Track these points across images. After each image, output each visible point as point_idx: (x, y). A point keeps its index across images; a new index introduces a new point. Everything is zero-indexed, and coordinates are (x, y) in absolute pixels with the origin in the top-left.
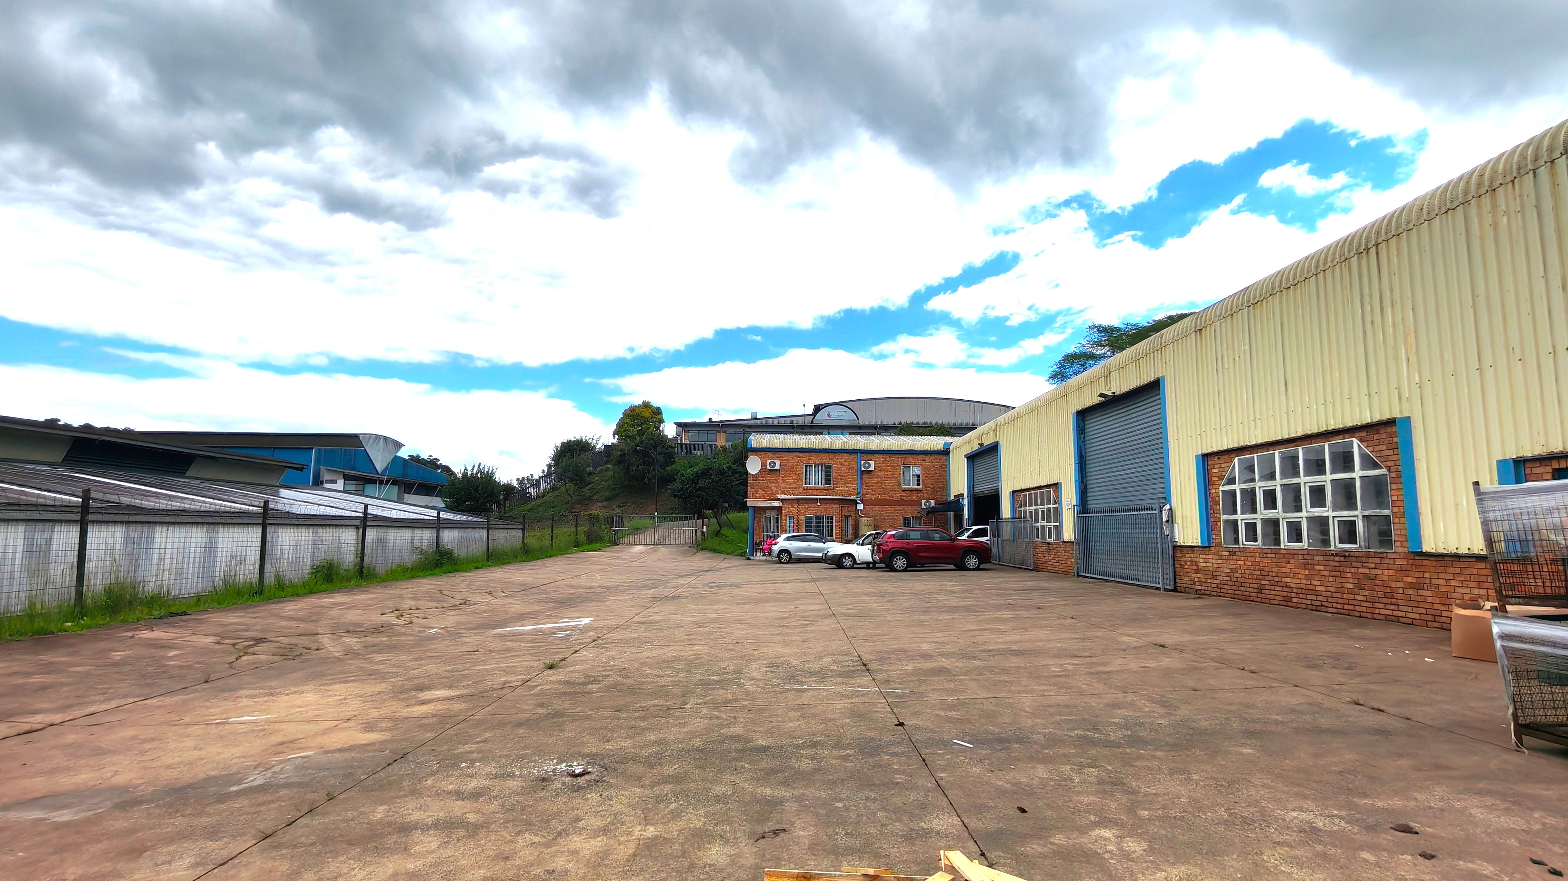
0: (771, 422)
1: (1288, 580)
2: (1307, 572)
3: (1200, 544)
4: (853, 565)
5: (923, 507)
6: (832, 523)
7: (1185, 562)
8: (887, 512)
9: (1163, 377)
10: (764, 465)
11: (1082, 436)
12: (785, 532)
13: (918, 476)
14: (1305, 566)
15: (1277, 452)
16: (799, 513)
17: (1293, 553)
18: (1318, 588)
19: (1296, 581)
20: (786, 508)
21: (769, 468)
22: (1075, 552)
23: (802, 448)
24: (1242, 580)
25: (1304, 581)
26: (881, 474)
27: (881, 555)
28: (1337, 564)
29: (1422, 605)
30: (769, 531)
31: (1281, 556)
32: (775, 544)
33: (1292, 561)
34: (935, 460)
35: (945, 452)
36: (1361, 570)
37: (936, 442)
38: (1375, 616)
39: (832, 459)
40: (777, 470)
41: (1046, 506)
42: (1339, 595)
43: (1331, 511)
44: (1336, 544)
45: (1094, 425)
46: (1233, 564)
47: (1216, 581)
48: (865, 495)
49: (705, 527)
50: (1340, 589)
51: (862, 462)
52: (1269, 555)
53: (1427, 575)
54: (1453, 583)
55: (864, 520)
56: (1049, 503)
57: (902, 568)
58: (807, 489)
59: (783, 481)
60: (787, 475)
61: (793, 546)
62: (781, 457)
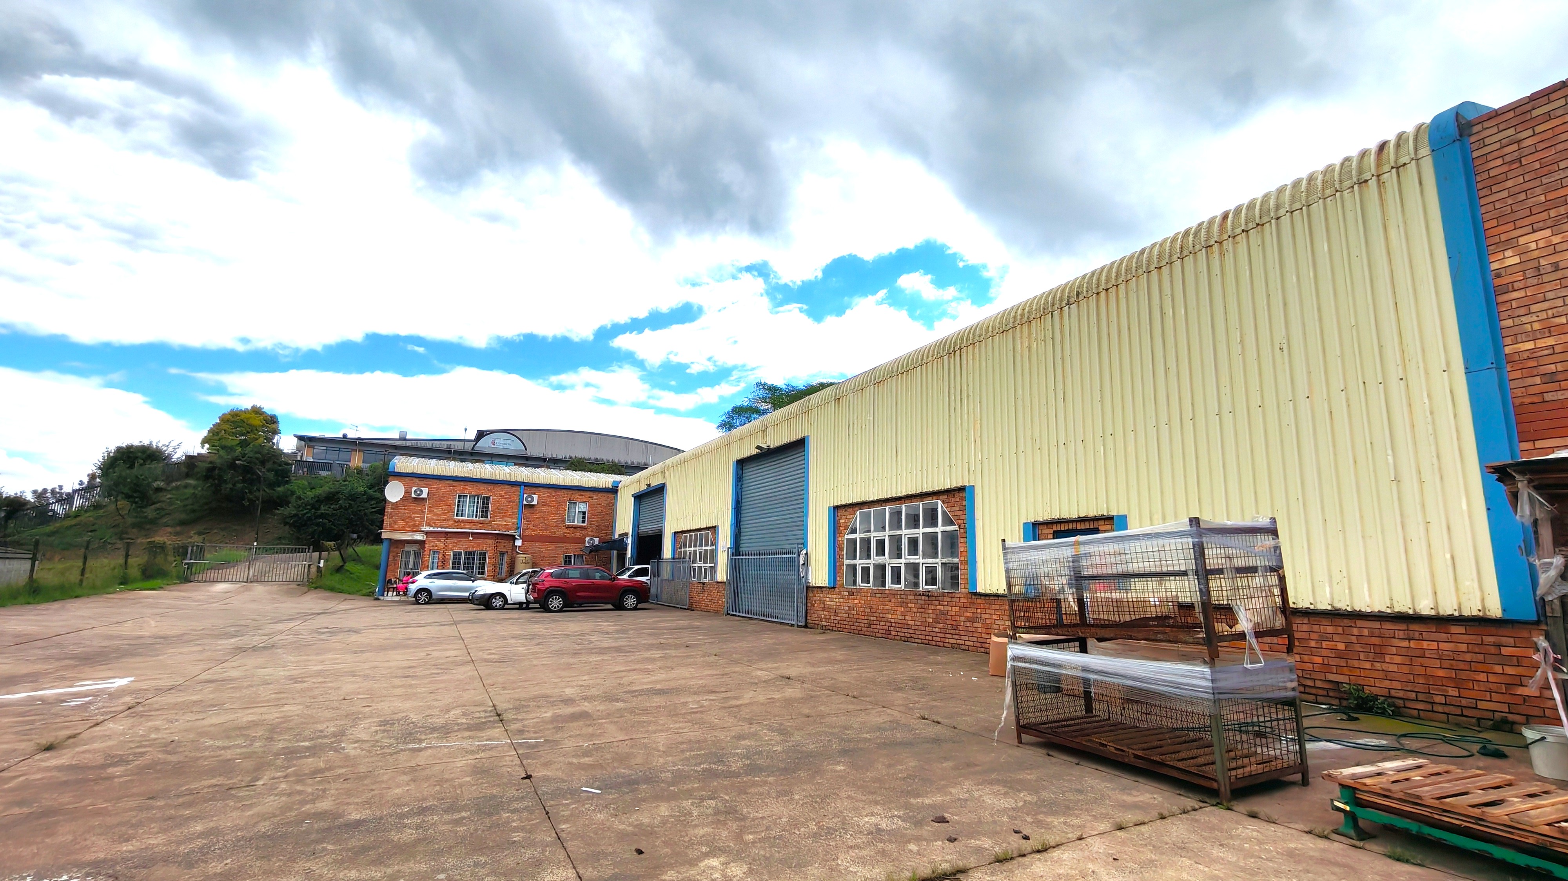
0: (423, 444)
1: (890, 616)
2: (902, 609)
3: (827, 585)
4: (504, 605)
5: (587, 545)
6: (484, 559)
7: (815, 601)
8: (547, 549)
9: (808, 436)
10: (408, 492)
11: (740, 484)
12: (427, 568)
13: (584, 513)
14: (901, 604)
15: (887, 508)
16: (446, 548)
17: (893, 593)
18: (910, 623)
19: (894, 616)
20: (430, 542)
21: (413, 495)
22: (726, 592)
23: (456, 477)
24: (857, 617)
25: (900, 617)
26: (544, 509)
27: (536, 595)
28: (923, 602)
29: (975, 635)
30: (407, 566)
31: (886, 596)
32: (413, 582)
33: (893, 600)
34: (602, 498)
35: (614, 490)
36: (938, 607)
37: (605, 480)
38: (946, 645)
39: (491, 491)
40: (423, 499)
41: (704, 548)
42: (923, 628)
43: (921, 558)
44: (923, 587)
45: (752, 474)
46: (851, 603)
47: (837, 618)
48: (524, 530)
49: (322, 561)
50: (924, 623)
51: (525, 495)
52: (877, 595)
53: (979, 611)
54: (994, 617)
55: (521, 557)
56: (707, 545)
57: (557, 609)
58: (459, 521)
59: (430, 511)
60: (437, 506)
61: (435, 585)
62: (430, 485)
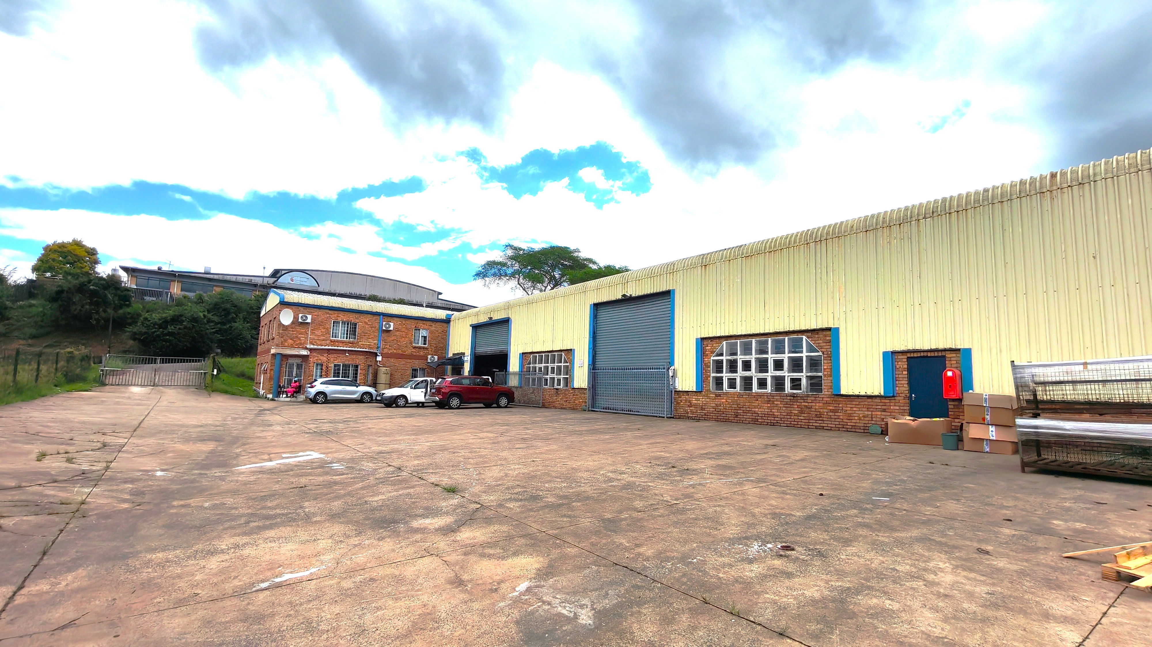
1: (757, 410)
2: (769, 405)
3: (695, 390)
5: (429, 361)
6: (357, 370)
7: (682, 400)
8: (400, 363)
9: (674, 289)
10: (296, 318)
11: (595, 320)
12: (318, 377)
13: (425, 337)
14: (768, 402)
15: (754, 340)
16: (327, 361)
17: (759, 396)
18: (776, 413)
19: (761, 410)
20: (314, 356)
21: (300, 320)
22: (588, 395)
23: (330, 307)
24: (725, 410)
25: (767, 410)
26: (398, 333)
27: (435, 397)
28: (788, 400)
29: (837, 420)
30: (290, 375)
31: (752, 397)
33: (759, 399)
34: (439, 327)
35: (447, 321)
36: (803, 404)
37: (441, 314)
38: (809, 427)
39: (358, 319)
40: (307, 323)
41: (557, 364)
42: (788, 417)
43: (787, 372)
44: (788, 390)
46: (718, 401)
47: (704, 411)
48: (383, 349)
49: (215, 371)
50: (789, 414)
51: (384, 323)
52: (744, 396)
53: (841, 405)
54: (855, 409)
55: (383, 369)
56: (560, 362)
57: (456, 406)
58: (334, 341)
59: (312, 333)
60: (317, 329)
61: (329, 389)
62: (312, 313)
